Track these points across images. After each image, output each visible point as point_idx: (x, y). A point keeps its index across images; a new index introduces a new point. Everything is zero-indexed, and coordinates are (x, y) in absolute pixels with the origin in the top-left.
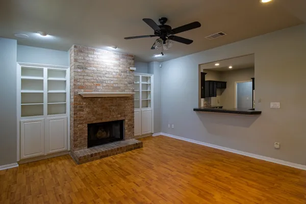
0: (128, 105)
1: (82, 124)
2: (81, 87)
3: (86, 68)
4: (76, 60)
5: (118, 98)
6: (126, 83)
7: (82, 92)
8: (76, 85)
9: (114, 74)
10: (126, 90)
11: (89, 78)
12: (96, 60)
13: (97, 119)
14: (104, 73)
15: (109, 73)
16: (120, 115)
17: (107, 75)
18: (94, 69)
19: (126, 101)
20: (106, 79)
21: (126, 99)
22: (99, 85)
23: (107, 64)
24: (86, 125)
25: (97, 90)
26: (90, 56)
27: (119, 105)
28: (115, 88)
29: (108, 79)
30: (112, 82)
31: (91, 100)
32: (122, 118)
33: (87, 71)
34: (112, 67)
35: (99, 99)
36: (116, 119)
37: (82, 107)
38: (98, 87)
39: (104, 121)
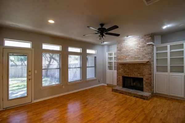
0: (146, 69)
1: (119, 75)
2: (119, 59)
3: (121, 50)
4: (117, 48)
5: (138, 65)
6: (144, 54)
7: (120, 61)
8: (117, 58)
9: (135, 50)
10: (144, 59)
11: (122, 54)
12: (126, 45)
13: (126, 75)
14: (129, 50)
15: (132, 50)
16: (139, 75)
17: (131, 52)
18: (124, 49)
19: (144, 66)
20: (131, 53)
21: (144, 65)
22: (127, 57)
23: (131, 45)
24: (121, 77)
25: (126, 60)
26: (123, 44)
27: (139, 69)
28: (136, 58)
29: (132, 53)
30: (134, 55)
31: (123, 65)
32: (142, 77)
33: (121, 51)
34: (134, 46)
35: (127, 65)
36: (137, 77)
37: (120, 68)
38: (126, 58)
39: (129, 76)
